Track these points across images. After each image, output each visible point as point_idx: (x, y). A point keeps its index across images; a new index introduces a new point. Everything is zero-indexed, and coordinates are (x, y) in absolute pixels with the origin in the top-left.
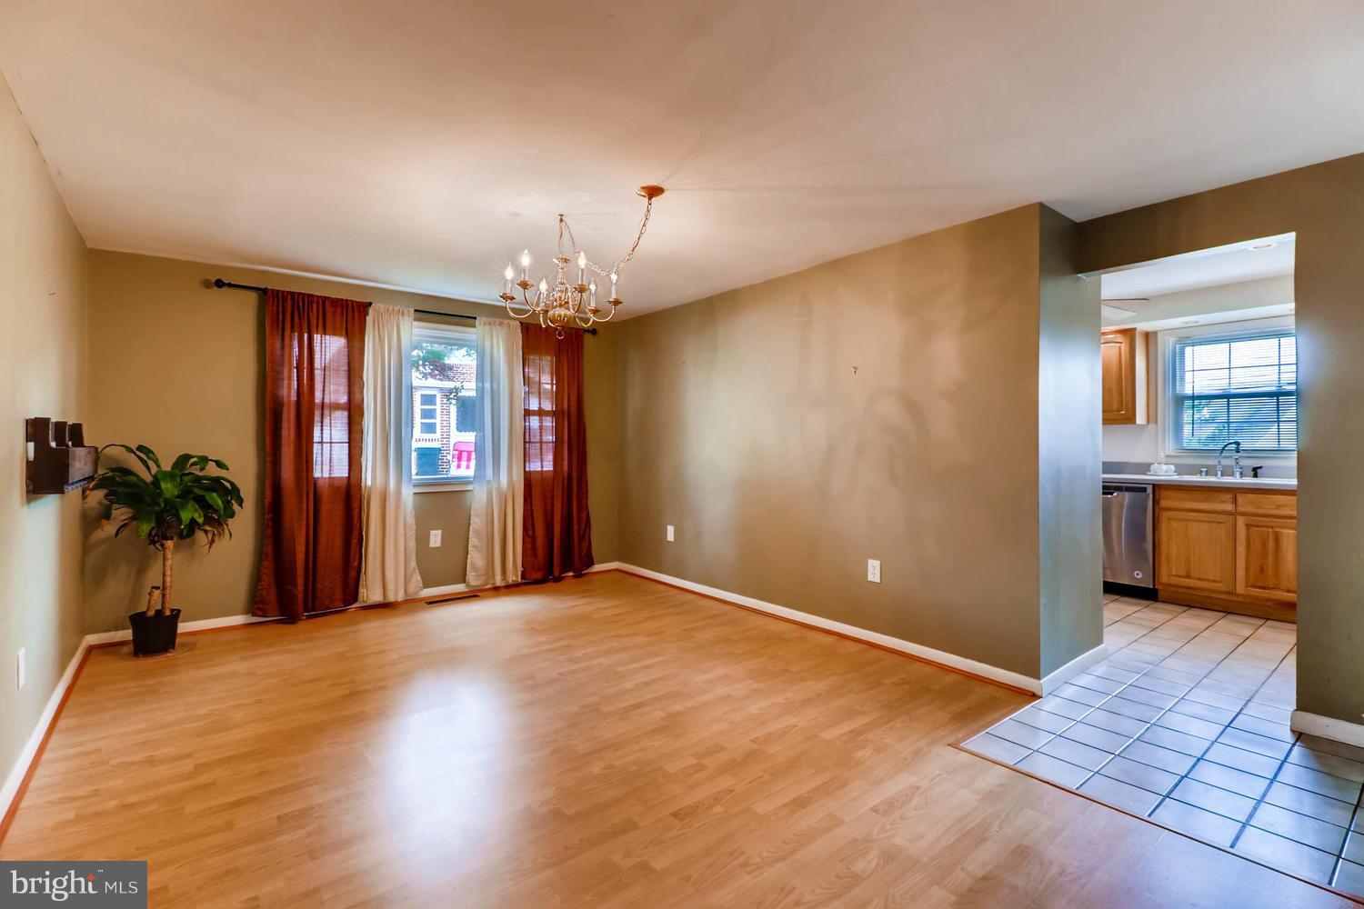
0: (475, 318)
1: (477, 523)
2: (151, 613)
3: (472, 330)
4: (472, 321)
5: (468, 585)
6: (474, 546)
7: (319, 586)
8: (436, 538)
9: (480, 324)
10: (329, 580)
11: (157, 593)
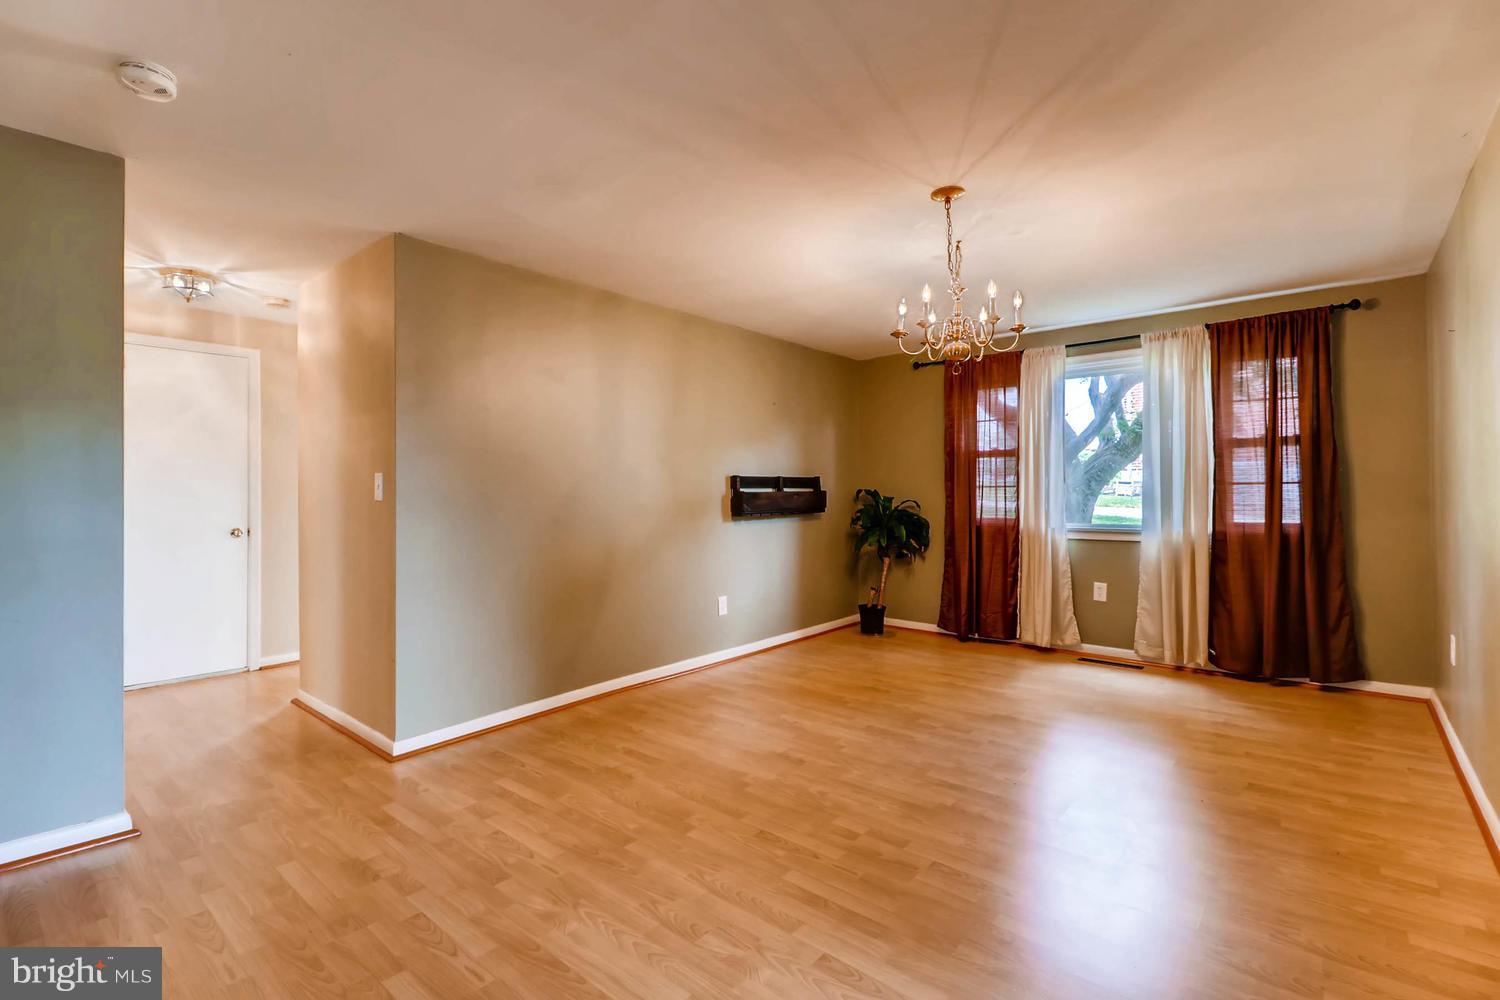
0: (1139, 336)
1: (1145, 581)
2: (869, 605)
3: (1138, 351)
4: (1135, 340)
5: (1137, 652)
6: (1142, 608)
7: (983, 616)
8: (1100, 591)
9: (1145, 342)
10: (992, 612)
11: (873, 592)
